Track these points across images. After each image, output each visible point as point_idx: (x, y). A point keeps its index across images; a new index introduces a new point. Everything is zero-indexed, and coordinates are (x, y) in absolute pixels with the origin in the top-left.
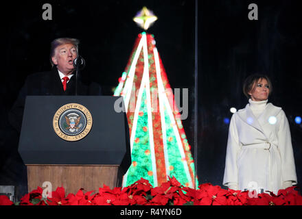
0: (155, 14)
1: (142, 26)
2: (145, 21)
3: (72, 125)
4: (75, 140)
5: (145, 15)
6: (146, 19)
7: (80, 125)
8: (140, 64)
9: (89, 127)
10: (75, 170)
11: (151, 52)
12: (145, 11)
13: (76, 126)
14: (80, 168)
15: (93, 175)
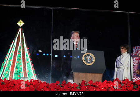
0: (24, 22)
1: (20, 26)
2: (20, 24)
3: (89, 60)
4: (90, 65)
5: (21, 22)
6: (21, 23)
7: (91, 60)
8: (19, 38)
9: (94, 61)
10: (89, 75)
11: (22, 34)
12: (21, 21)
13: (90, 60)
14: (91, 74)
15: (95, 76)
